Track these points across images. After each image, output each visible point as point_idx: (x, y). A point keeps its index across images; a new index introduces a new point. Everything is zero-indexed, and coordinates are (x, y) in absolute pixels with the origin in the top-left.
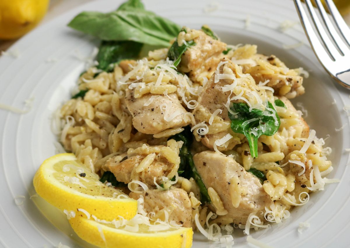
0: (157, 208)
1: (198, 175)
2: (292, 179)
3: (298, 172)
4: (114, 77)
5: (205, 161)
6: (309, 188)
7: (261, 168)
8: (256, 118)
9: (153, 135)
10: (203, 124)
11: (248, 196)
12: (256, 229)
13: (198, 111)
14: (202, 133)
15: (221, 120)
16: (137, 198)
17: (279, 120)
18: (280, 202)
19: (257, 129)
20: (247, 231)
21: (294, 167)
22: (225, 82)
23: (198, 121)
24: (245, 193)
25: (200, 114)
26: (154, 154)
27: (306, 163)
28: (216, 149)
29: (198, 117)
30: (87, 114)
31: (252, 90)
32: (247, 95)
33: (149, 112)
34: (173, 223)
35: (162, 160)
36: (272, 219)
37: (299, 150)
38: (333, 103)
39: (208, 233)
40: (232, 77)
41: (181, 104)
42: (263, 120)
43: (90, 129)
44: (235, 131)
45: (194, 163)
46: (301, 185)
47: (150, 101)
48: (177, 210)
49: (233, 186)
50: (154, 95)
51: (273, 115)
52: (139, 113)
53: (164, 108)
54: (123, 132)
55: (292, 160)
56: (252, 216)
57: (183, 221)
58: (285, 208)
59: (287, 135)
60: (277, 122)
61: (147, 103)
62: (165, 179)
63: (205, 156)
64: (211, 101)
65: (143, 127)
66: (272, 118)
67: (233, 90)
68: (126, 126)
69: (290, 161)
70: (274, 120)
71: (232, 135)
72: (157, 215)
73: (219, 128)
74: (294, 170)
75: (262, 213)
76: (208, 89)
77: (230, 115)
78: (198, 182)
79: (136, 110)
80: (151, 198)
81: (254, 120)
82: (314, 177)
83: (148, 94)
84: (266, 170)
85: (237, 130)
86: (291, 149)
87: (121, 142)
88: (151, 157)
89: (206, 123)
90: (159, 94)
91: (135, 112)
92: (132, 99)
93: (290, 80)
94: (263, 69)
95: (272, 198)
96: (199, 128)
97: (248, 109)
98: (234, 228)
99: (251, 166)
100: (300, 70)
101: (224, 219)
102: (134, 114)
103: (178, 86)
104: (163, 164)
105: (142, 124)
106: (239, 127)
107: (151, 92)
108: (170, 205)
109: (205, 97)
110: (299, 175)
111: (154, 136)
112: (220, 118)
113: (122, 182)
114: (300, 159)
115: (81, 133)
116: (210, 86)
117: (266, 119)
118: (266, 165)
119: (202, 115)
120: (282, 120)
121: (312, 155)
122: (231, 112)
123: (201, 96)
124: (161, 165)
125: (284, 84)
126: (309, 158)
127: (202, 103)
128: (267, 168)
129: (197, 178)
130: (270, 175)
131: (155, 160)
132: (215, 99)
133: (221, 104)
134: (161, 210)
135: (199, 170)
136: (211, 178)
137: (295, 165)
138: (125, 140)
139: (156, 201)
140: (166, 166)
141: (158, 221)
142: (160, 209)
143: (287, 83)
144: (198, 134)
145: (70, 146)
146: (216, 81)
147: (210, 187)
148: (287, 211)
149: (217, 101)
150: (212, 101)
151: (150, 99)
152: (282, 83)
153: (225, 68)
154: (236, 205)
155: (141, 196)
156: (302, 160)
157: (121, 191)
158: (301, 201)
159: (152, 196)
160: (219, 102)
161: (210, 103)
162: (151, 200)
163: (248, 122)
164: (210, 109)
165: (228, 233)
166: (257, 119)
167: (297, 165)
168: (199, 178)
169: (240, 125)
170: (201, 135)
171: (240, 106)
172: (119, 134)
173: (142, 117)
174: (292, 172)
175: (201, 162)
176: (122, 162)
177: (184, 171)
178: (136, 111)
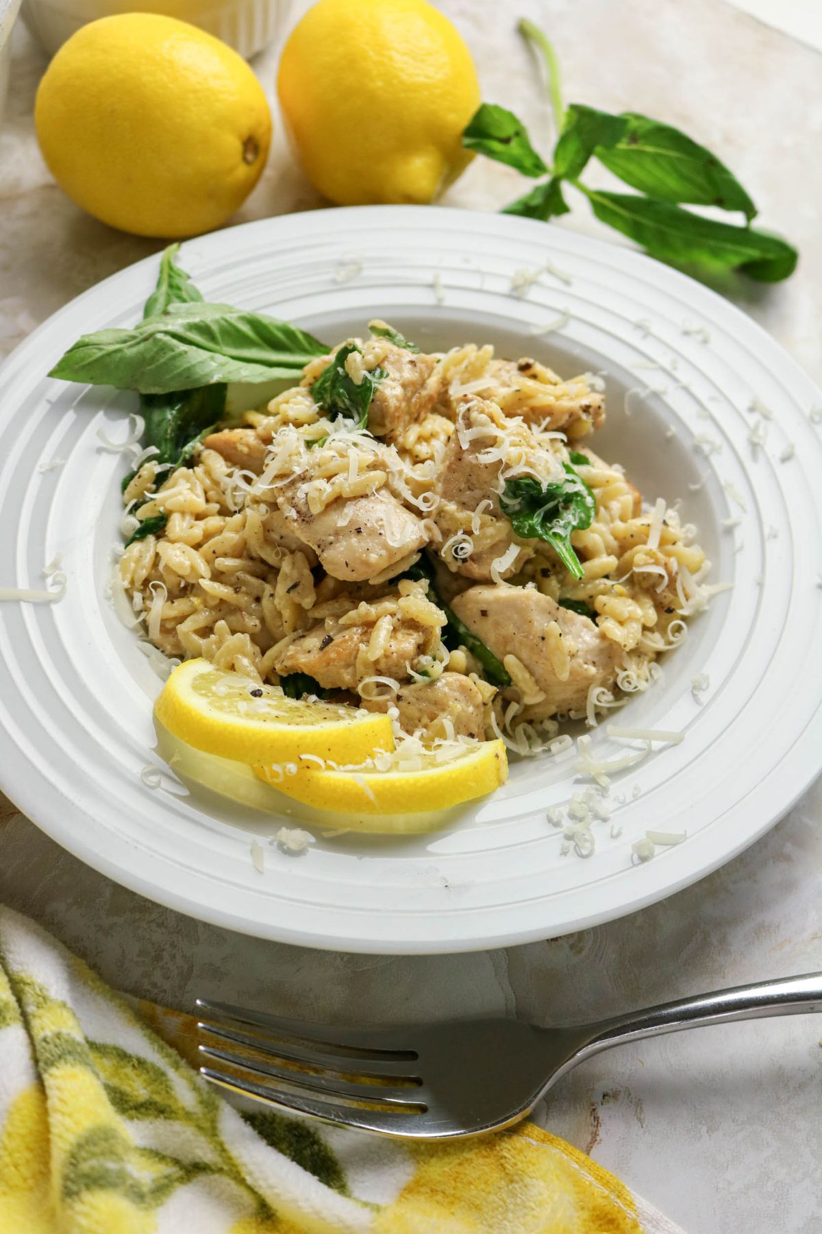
0: (425, 720)
1: (475, 637)
2: (648, 603)
3: (654, 586)
4: (208, 473)
5: (485, 607)
6: (681, 612)
7: (580, 595)
8: (553, 500)
9: (369, 580)
10: (460, 535)
11: (580, 653)
12: (604, 712)
13: (441, 513)
14: (461, 555)
15: (492, 520)
16: (382, 709)
17: (591, 494)
18: (637, 652)
19: (562, 523)
20: (591, 721)
21: (644, 579)
22: (481, 444)
23: (446, 534)
24: (574, 650)
25: (448, 517)
26: (389, 617)
27: (666, 566)
28: (497, 579)
29: (445, 525)
30: (193, 568)
31: (532, 448)
32: (532, 460)
33: (353, 536)
34: (462, 738)
35: (406, 624)
36: (632, 686)
37: (645, 543)
38: (669, 434)
39: (517, 744)
40: (493, 430)
41: (402, 504)
42: (564, 501)
43: (213, 597)
44: (523, 535)
45: (458, 616)
46: (666, 610)
47: (347, 514)
48: (463, 714)
49: (552, 641)
50: (349, 499)
51: (579, 487)
52: (331, 543)
53: (380, 523)
54: (299, 589)
55: (639, 566)
56: (595, 691)
57: (473, 732)
58: (647, 658)
59: (608, 518)
60: (589, 501)
61: (342, 519)
62: (426, 661)
63: (480, 597)
64: (462, 488)
65: (349, 568)
66: (577, 494)
67: (506, 457)
68: (301, 575)
69: (636, 570)
70: (582, 496)
71: (517, 544)
72: (430, 733)
73: (492, 536)
74: (645, 584)
75: (610, 679)
76: (451, 464)
77: (504, 506)
78: (478, 652)
79: (320, 539)
80: (409, 703)
81: (550, 505)
82: (684, 589)
83: (338, 502)
84: (591, 597)
85: (526, 532)
86: (624, 546)
87: (299, 610)
88: (385, 625)
89: (465, 532)
90: (357, 495)
91: (321, 542)
92: (302, 518)
93: (586, 409)
94: (529, 397)
95: (625, 646)
96: (454, 546)
97: (539, 487)
98: (559, 722)
99: (560, 596)
100: (587, 378)
101: (537, 710)
102: (319, 546)
103: (388, 470)
104: (411, 631)
105: (347, 564)
106: (529, 525)
107: (344, 496)
108: (449, 707)
109: (447, 481)
110: (659, 590)
111: (371, 582)
112: (489, 517)
113: (334, 687)
114: (653, 561)
115: (194, 611)
116: (453, 458)
117: (569, 499)
118: (589, 586)
119: (453, 518)
120: (596, 491)
121: (670, 547)
122: (506, 500)
123: (439, 481)
124: (410, 635)
125: (579, 419)
126: (668, 555)
127: (446, 495)
128: (591, 593)
129: (473, 643)
130: (605, 605)
131: (395, 630)
132: (468, 481)
133: (482, 489)
134: (436, 721)
135: (474, 628)
136: (504, 637)
137: (645, 575)
138: (308, 602)
139: (421, 707)
140: (421, 634)
141: (437, 741)
142: (432, 719)
143: (584, 416)
144: (454, 557)
145: (177, 645)
146: (465, 446)
147: (505, 655)
148: (654, 664)
149: (473, 484)
150: (463, 486)
151: (346, 510)
152: (573, 418)
153: (474, 415)
154: (564, 676)
155: (390, 704)
156: (657, 563)
157: (345, 704)
158: (672, 638)
159: (411, 699)
160: (477, 486)
161: (460, 490)
162: (411, 707)
163: (541, 512)
164: (464, 504)
165: (551, 735)
166: (556, 502)
167: (649, 575)
168: (478, 643)
169: (530, 522)
170: (460, 559)
171: (523, 485)
172: (292, 594)
173: (342, 549)
174: (641, 588)
175: (475, 610)
176: (327, 649)
177: (446, 637)
178: (323, 541)
